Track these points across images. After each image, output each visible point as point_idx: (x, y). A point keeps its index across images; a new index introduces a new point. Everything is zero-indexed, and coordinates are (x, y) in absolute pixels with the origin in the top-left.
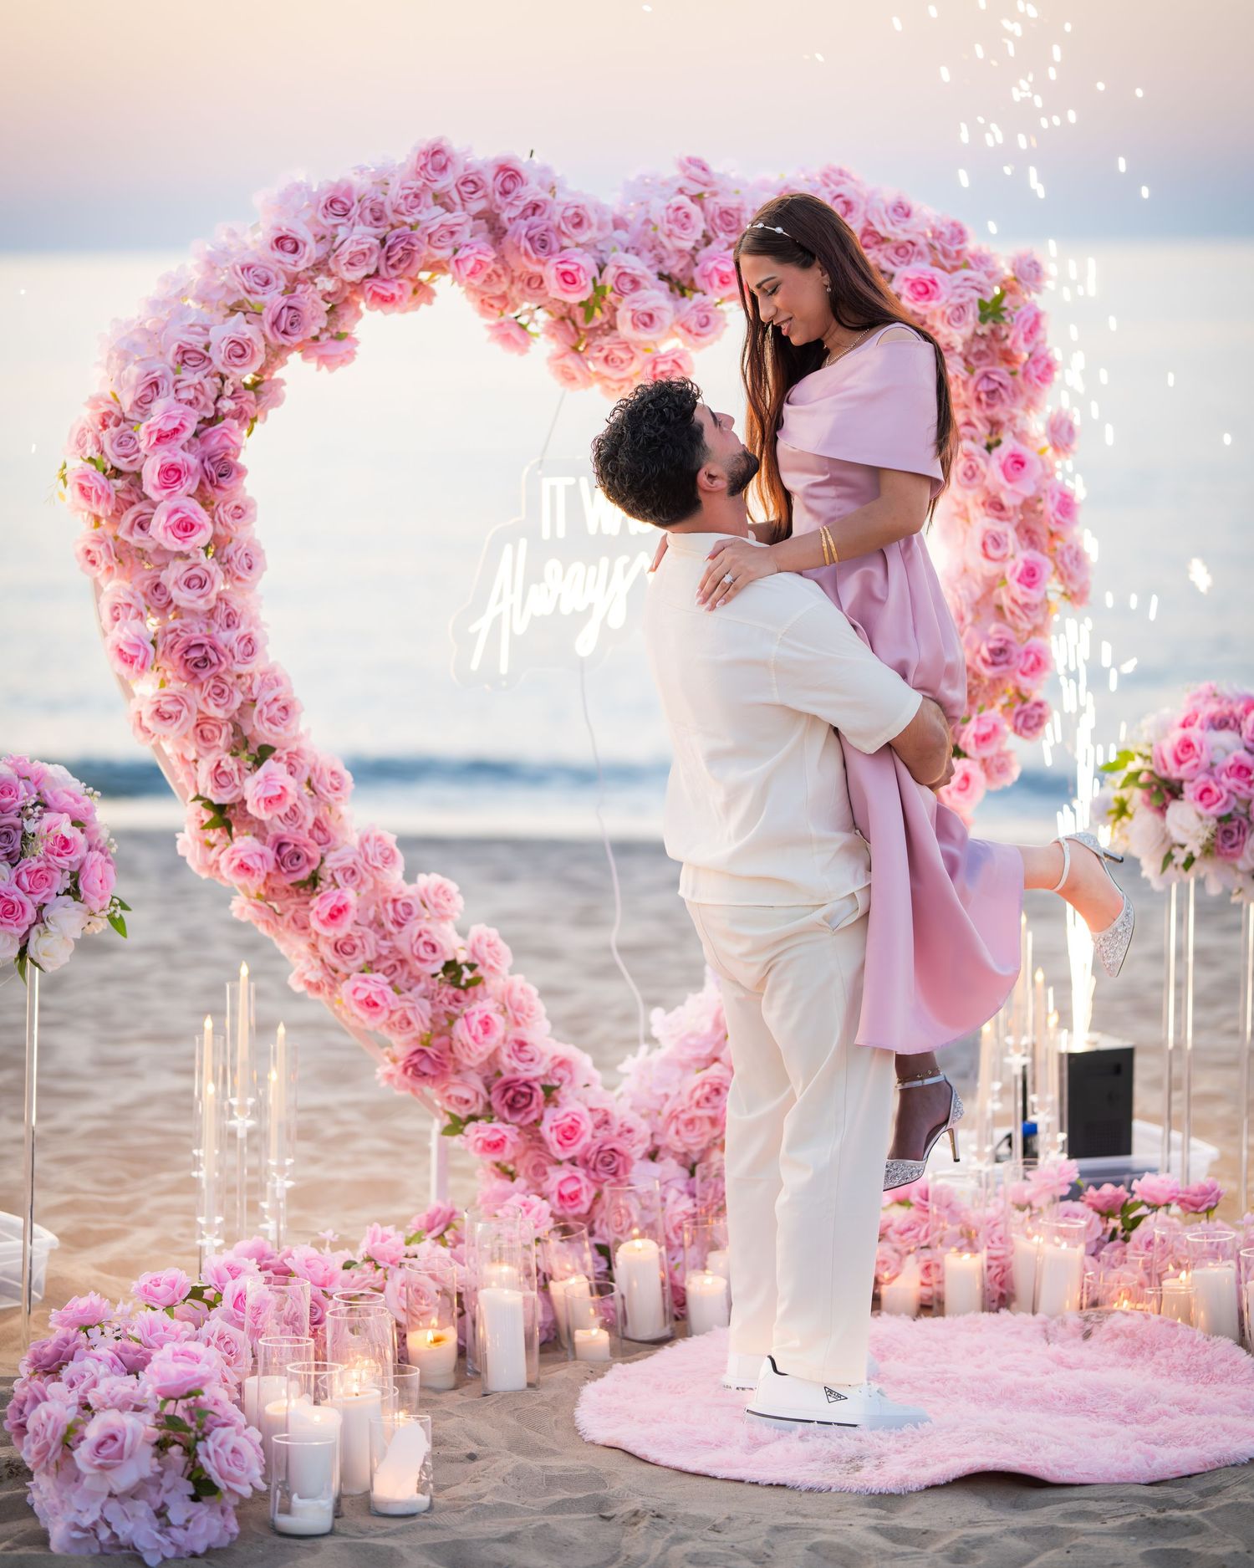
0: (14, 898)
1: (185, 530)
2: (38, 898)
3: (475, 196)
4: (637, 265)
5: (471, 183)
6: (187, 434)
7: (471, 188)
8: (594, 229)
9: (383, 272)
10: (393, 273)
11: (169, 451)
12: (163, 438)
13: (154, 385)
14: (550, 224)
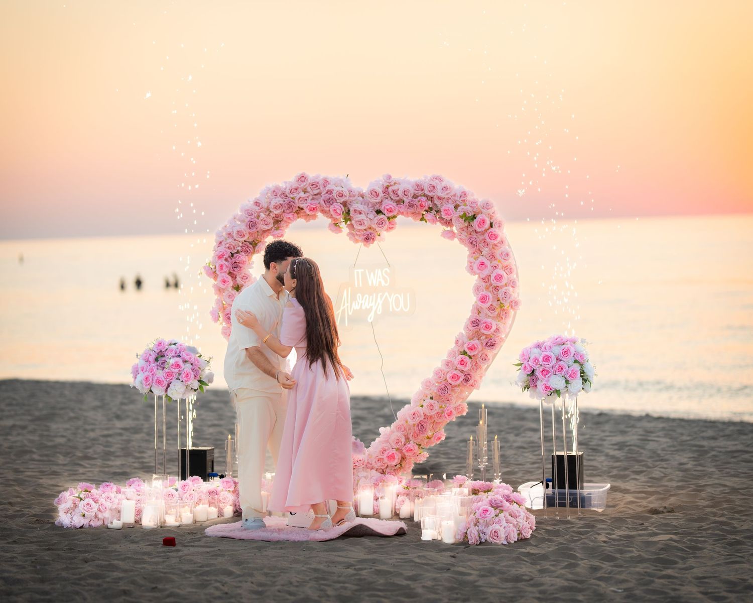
0: (160, 379)
1: (224, 282)
2: (168, 380)
3: (316, 189)
4: (360, 207)
5: (314, 185)
6: (226, 256)
7: (314, 186)
8: (348, 197)
9: (285, 211)
10: (288, 211)
11: (222, 261)
12: (220, 257)
13: (221, 243)
14: (330, 196)
